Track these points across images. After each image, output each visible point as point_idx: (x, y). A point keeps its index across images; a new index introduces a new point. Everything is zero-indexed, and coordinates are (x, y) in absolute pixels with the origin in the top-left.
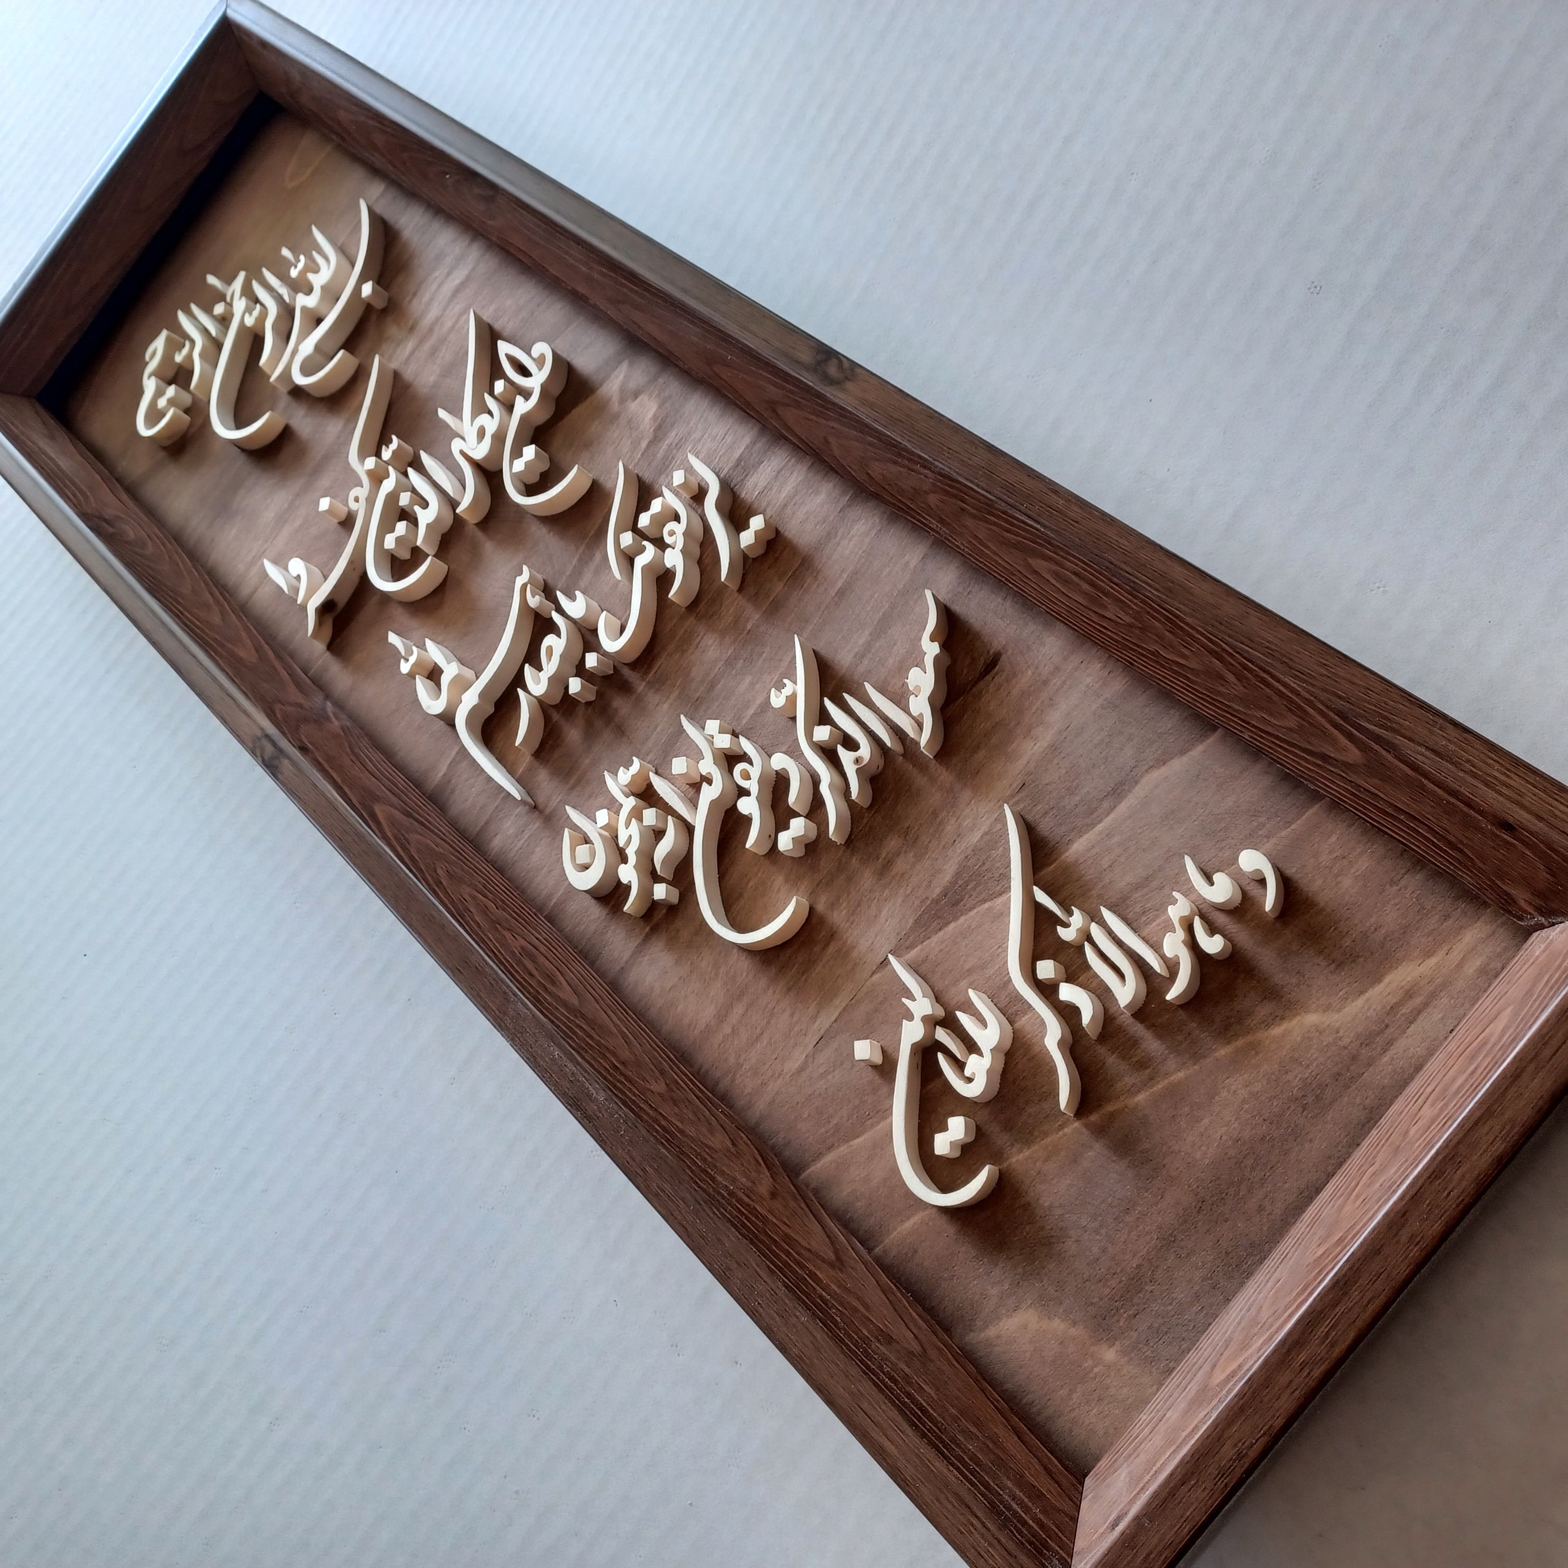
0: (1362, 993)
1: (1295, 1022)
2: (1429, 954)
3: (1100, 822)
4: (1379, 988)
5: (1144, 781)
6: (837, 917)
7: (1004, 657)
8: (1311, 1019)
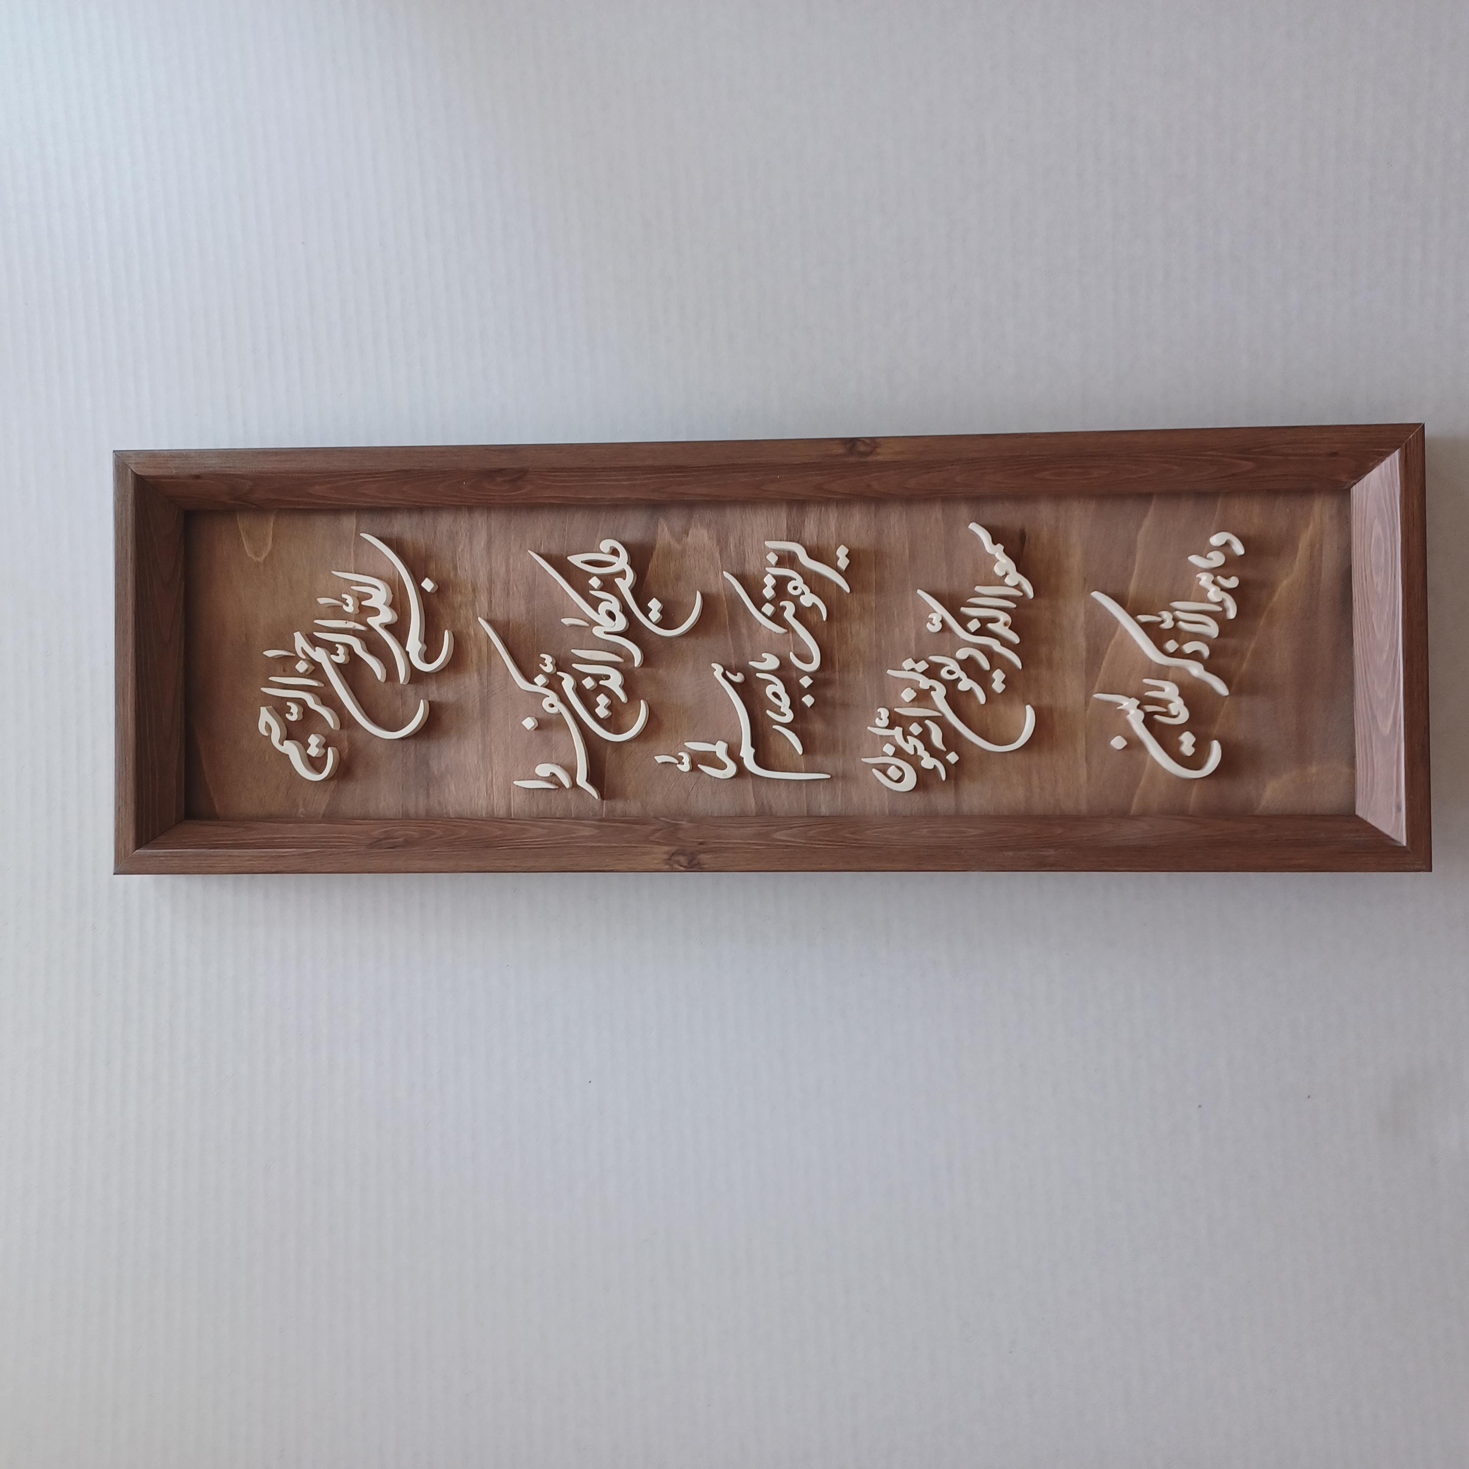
0: (1296, 558)
1: (1279, 590)
2: (1307, 526)
3: (1134, 570)
4: (1300, 553)
5: (1139, 538)
6: (1046, 701)
7: (1026, 530)
8: (1284, 583)
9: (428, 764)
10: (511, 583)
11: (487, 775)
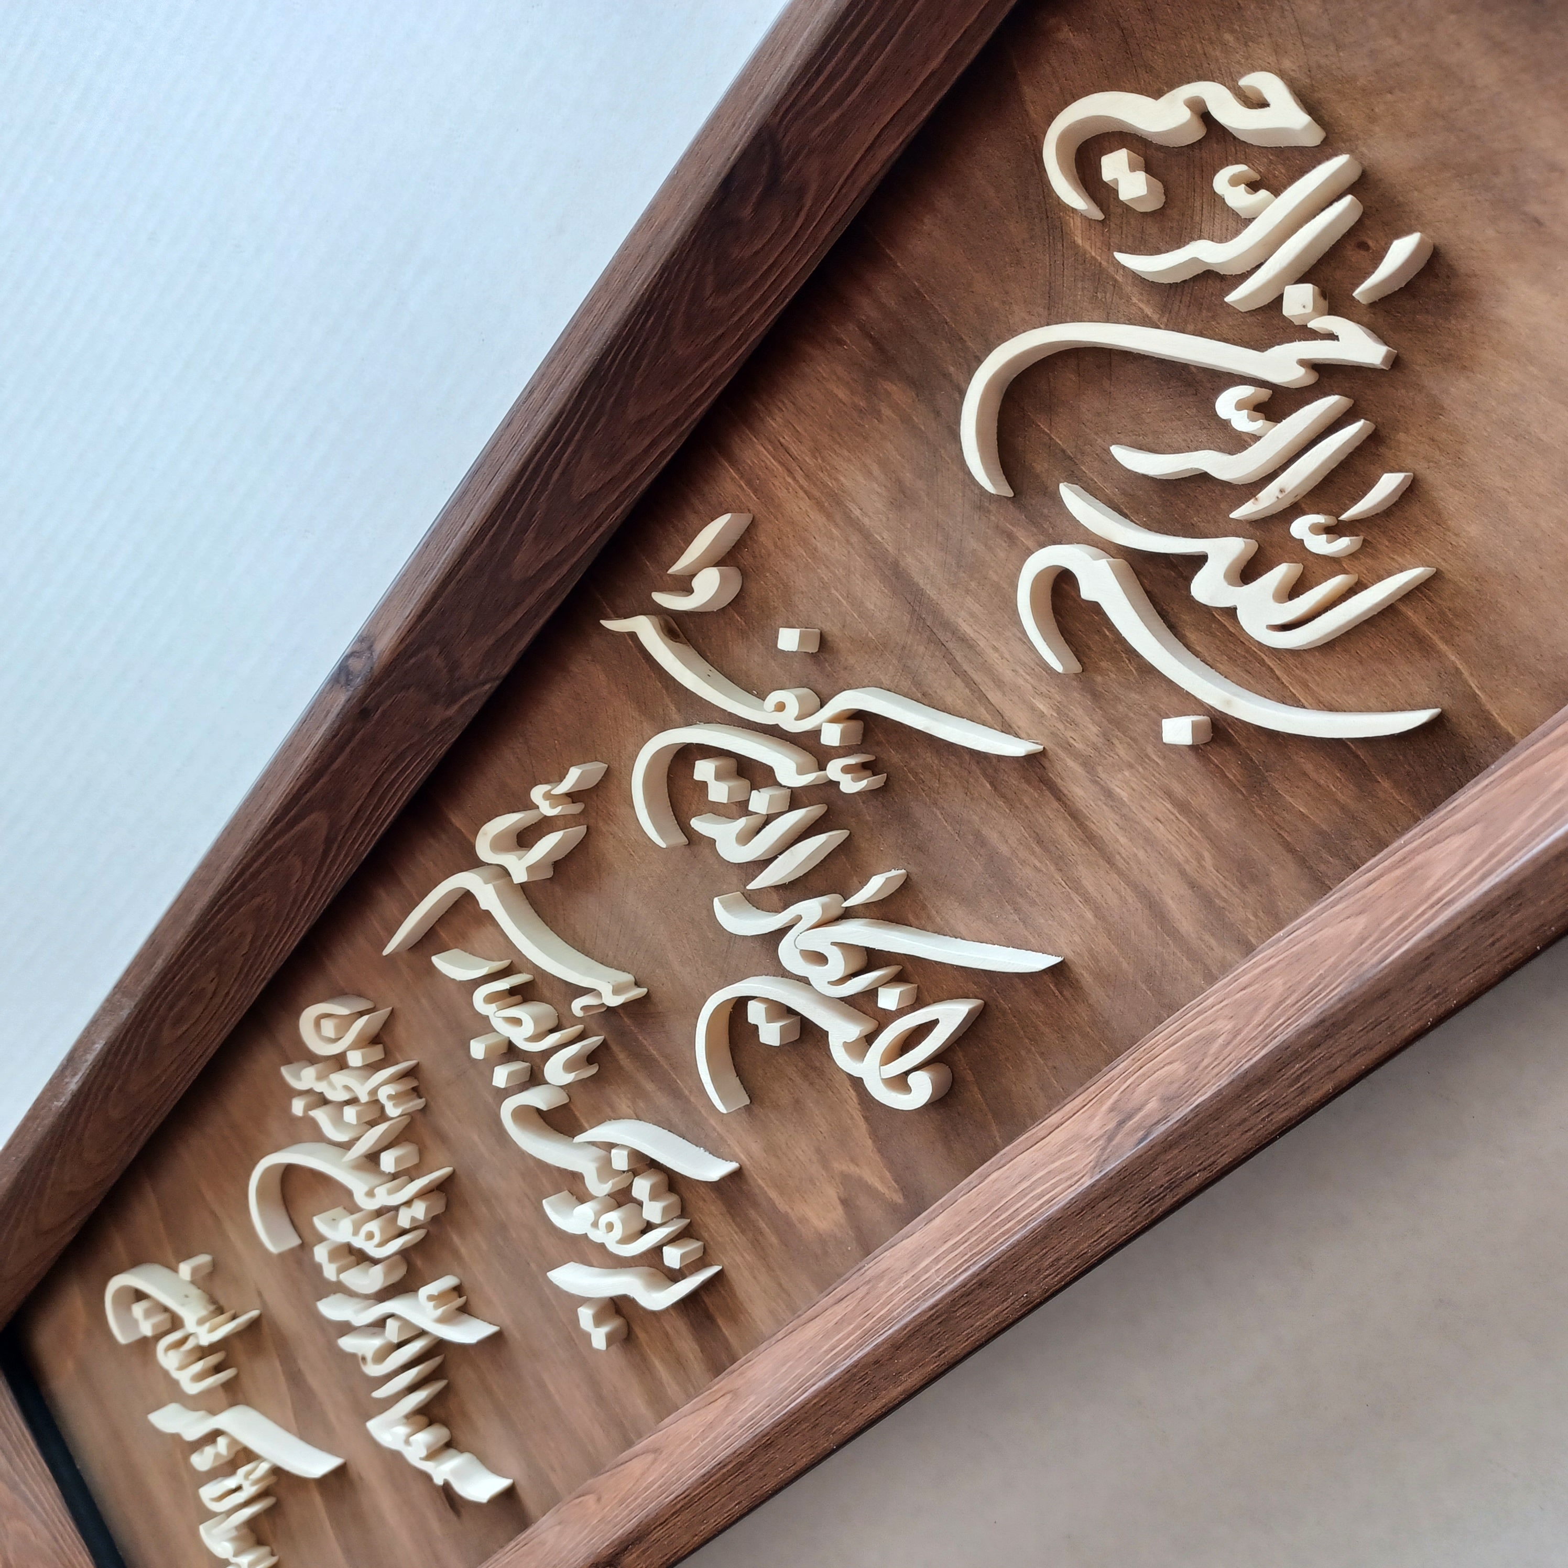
10: (1052, 868)
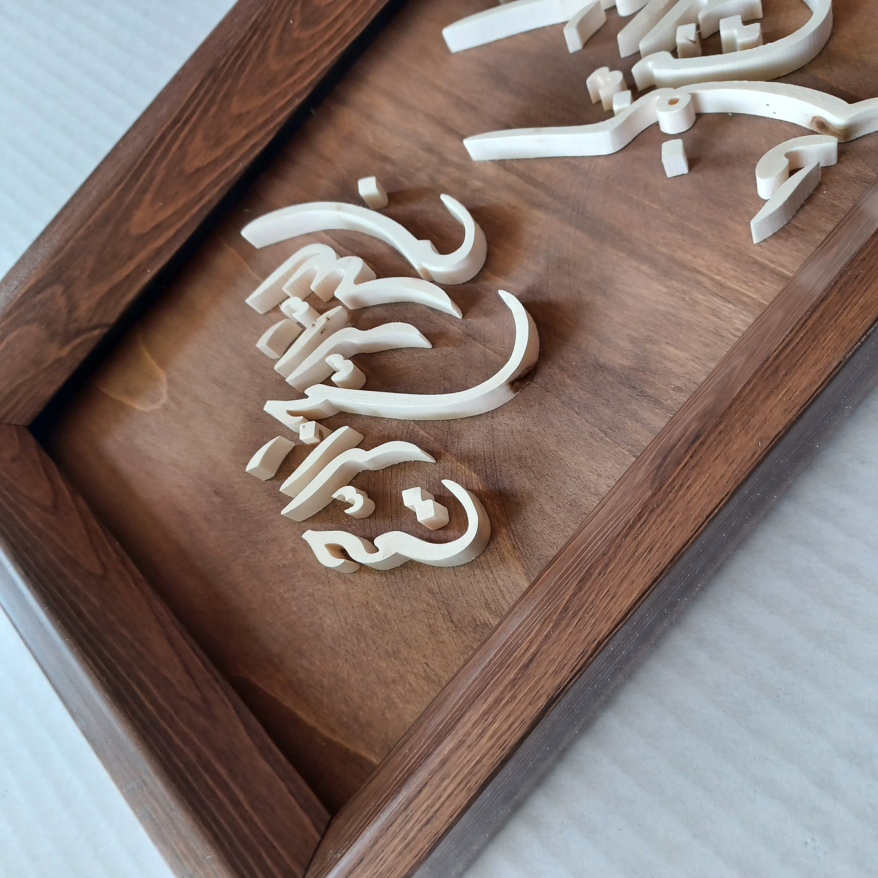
9: (601, 367)
10: (464, 96)
11: (699, 283)
